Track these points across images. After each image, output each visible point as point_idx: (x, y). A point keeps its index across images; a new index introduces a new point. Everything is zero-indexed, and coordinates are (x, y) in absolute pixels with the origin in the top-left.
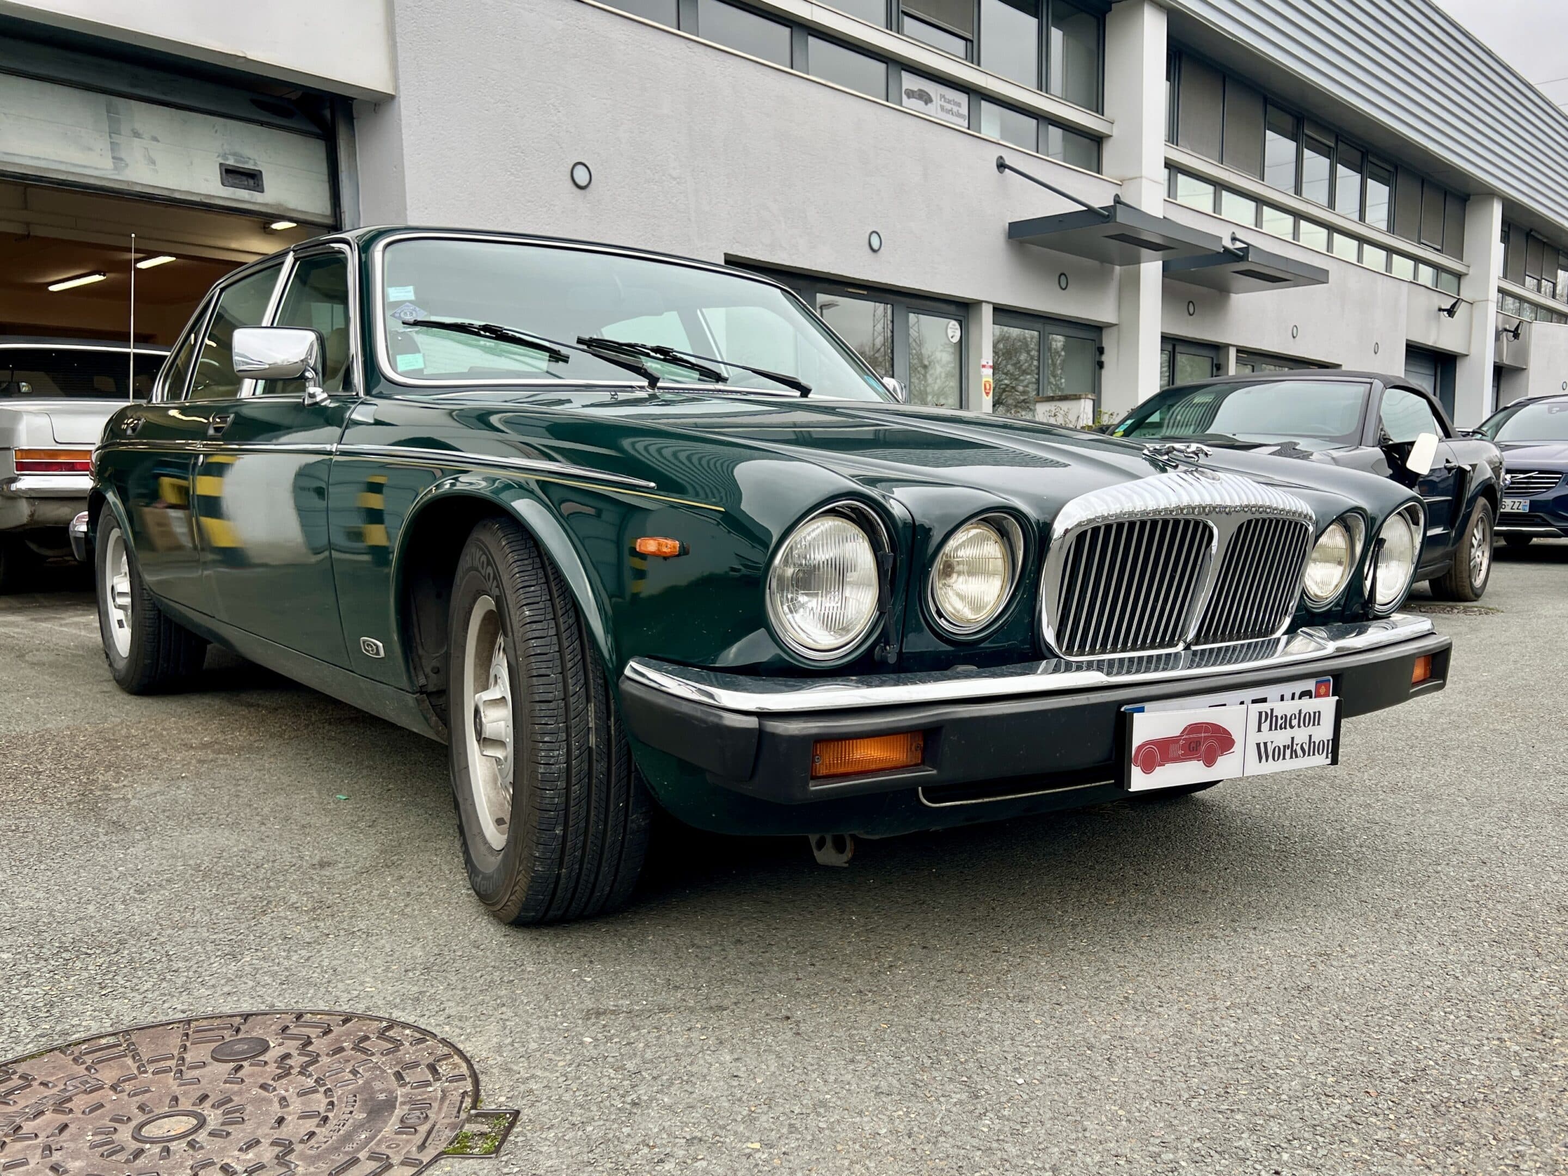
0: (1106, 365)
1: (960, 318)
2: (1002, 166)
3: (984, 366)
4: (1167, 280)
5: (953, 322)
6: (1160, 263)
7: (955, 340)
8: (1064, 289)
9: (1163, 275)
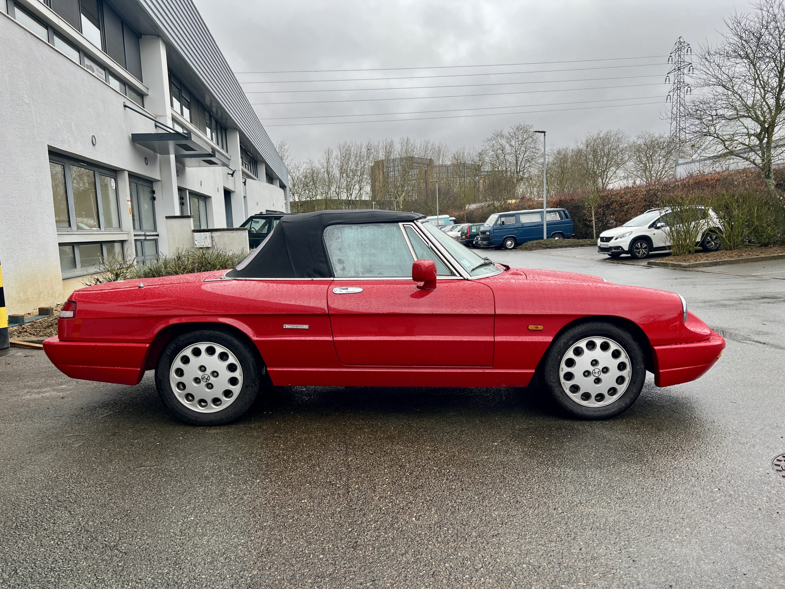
0: (156, 198)
1: (115, 177)
2: (125, 106)
3: (128, 201)
4: (177, 163)
5: (113, 180)
6: (174, 155)
7: (114, 188)
8: (147, 164)
9: (175, 160)
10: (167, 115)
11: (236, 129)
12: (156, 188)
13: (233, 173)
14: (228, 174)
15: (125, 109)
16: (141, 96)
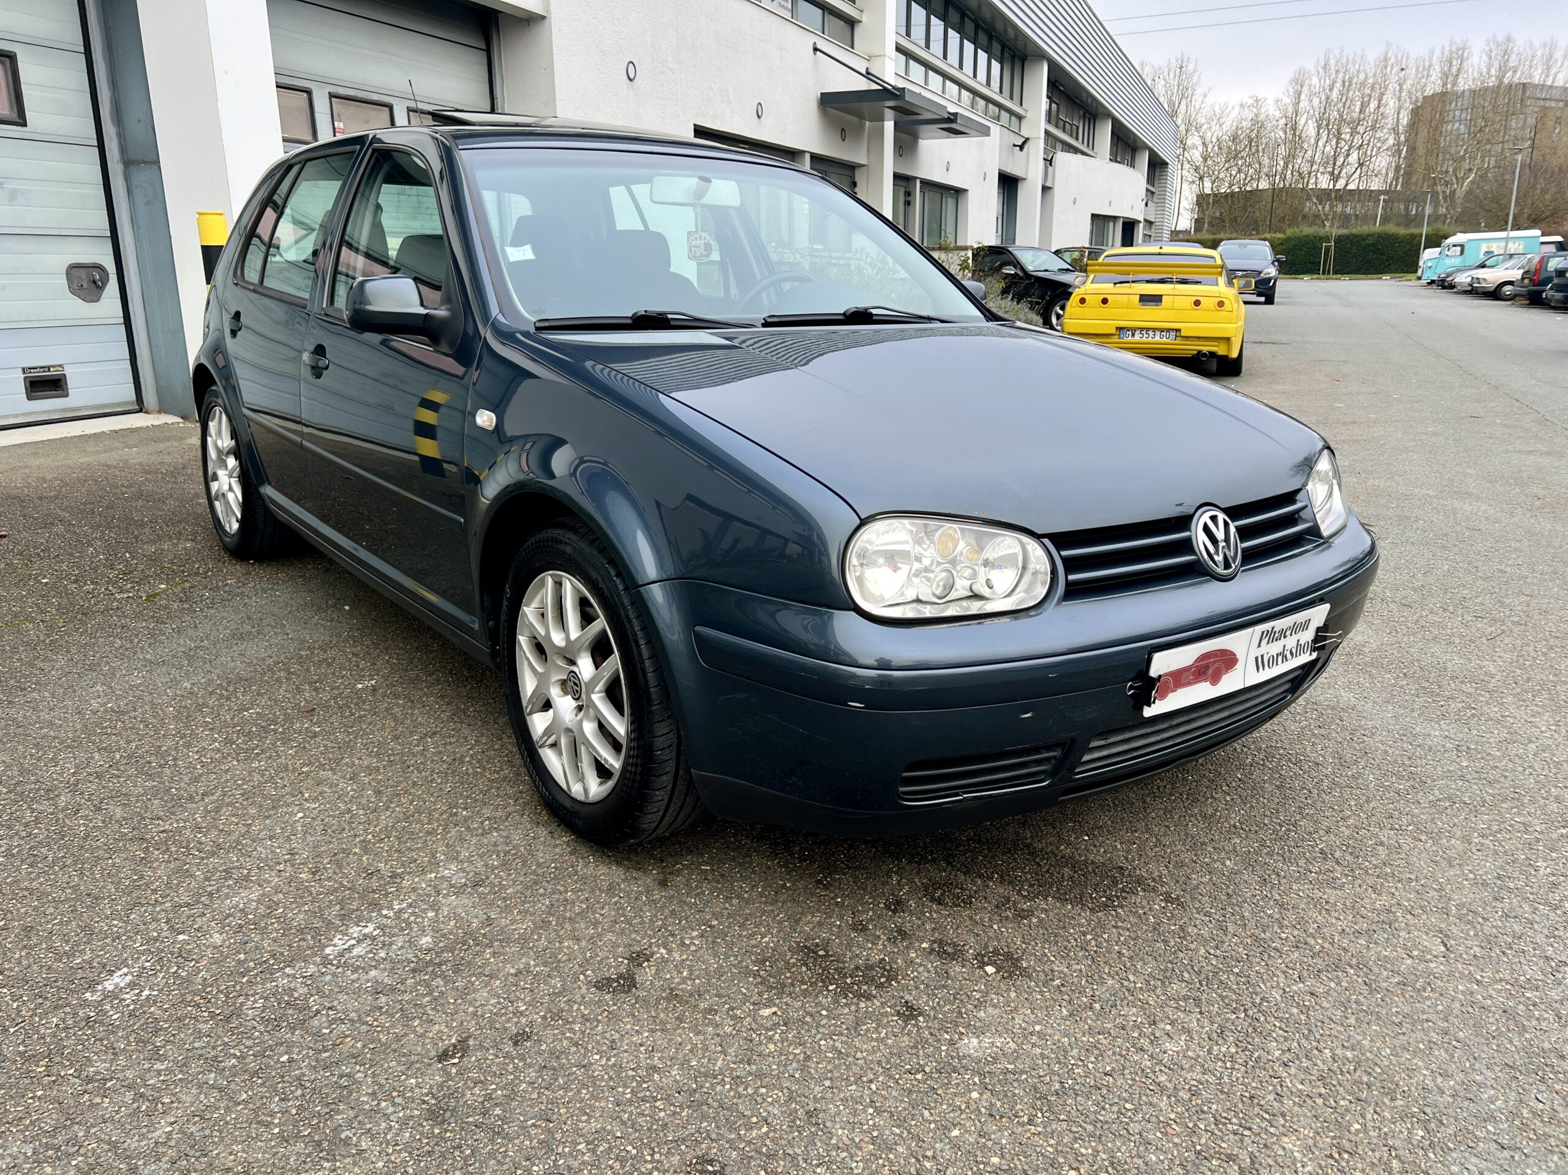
2: (816, 49)
4: (896, 133)
8: (843, 140)
9: (895, 130)
10: (887, 53)
11: (1042, 56)
12: (859, 177)
13: (1024, 143)
14: (1014, 145)
15: (815, 54)
16: (851, 23)
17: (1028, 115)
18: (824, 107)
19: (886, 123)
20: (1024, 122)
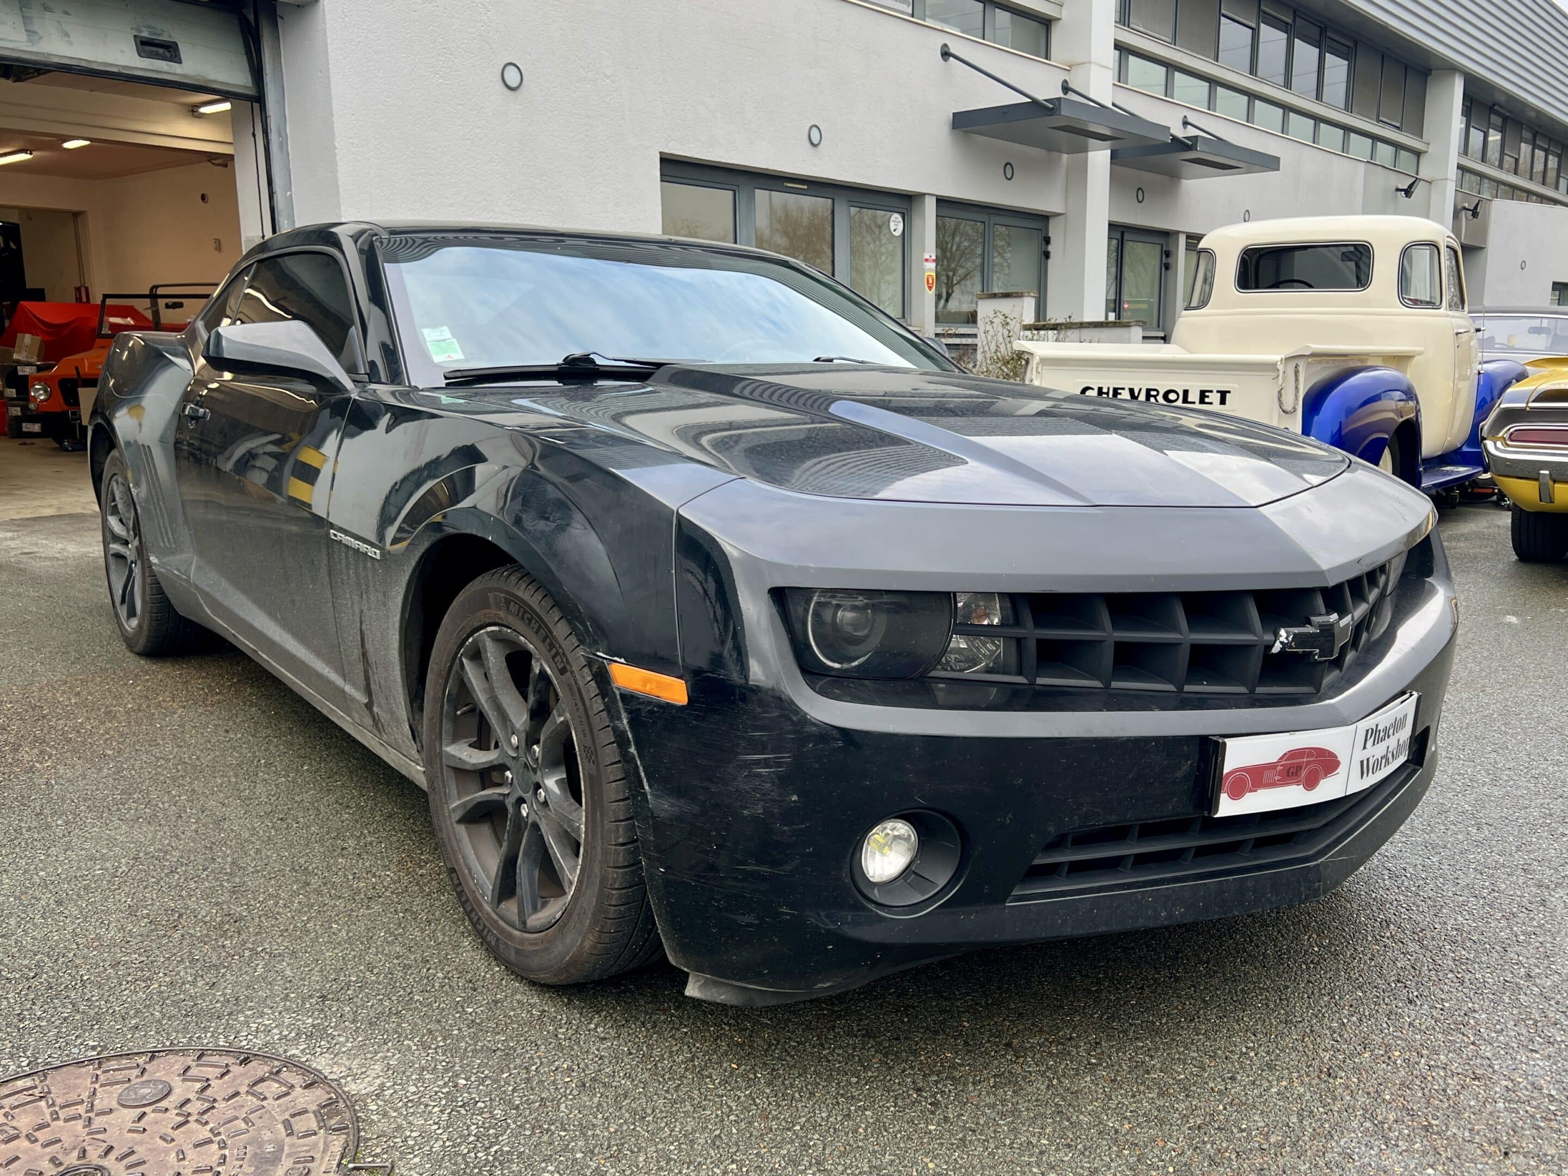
1: (902, 211)
2: (946, 54)
3: (927, 260)
5: (896, 215)
6: (1109, 152)
7: (898, 233)
8: (1010, 179)
9: (1111, 163)
10: (1094, 58)
11: (1452, 68)
12: (1055, 230)
13: (1411, 186)
14: (1398, 190)
15: (945, 60)
16: (1046, 23)
17: (1431, 150)
18: (966, 132)
19: (1090, 153)
20: (1423, 160)
